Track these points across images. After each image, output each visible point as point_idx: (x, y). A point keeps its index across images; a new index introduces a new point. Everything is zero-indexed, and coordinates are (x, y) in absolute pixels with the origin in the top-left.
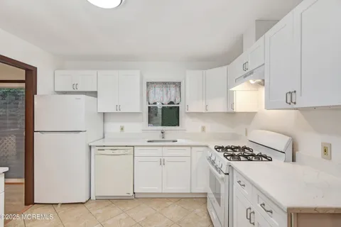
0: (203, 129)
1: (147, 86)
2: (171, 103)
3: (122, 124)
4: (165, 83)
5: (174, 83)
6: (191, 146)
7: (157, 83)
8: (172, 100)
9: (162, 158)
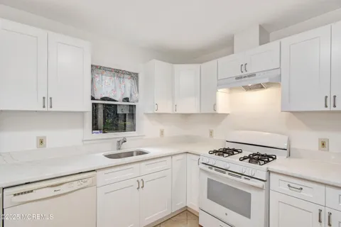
0: (162, 132)
1: (92, 70)
2: (127, 100)
3: (41, 134)
4: (117, 71)
5: (130, 73)
6: (171, 156)
7: (105, 69)
8: (128, 96)
9: (139, 179)
